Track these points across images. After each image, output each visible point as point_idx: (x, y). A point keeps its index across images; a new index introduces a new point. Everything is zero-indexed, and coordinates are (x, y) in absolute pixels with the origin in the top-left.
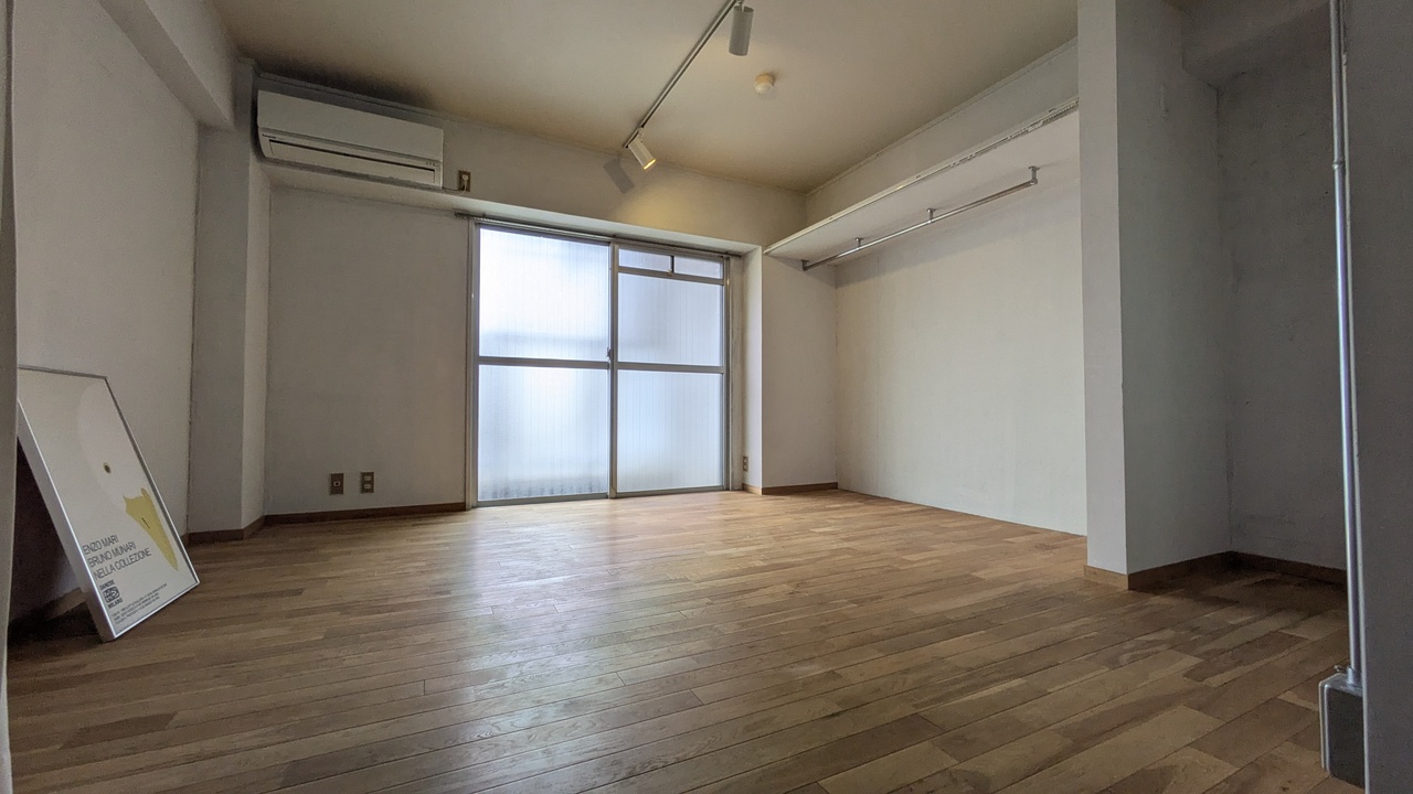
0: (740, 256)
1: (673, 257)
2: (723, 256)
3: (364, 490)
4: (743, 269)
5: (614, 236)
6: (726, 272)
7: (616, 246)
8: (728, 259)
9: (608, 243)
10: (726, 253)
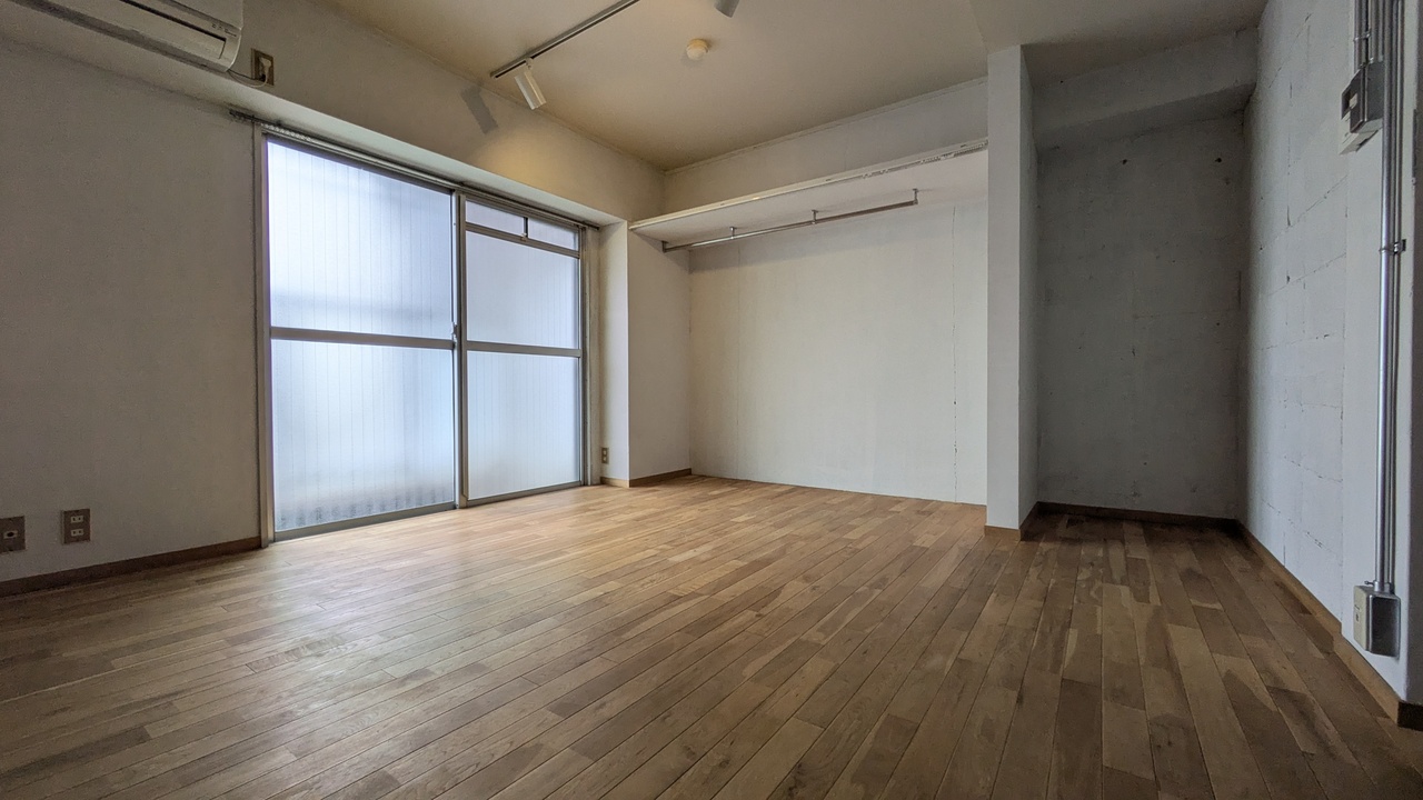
0: (598, 228)
1: (526, 219)
2: (580, 226)
3: (69, 540)
4: (601, 243)
5: (461, 183)
6: (582, 243)
7: (463, 197)
8: (584, 229)
10: (583, 223)
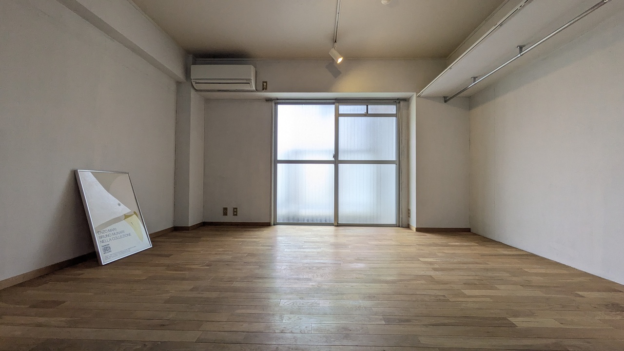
0: (405, 100)
1: (367, 106)
2: (396, 101)
3: (234, 215)
4: (408, 107)
5: (336, 99)
6: (398, 110)
7: (337, 104)
8: (399, 102)
9: (333, 103)
10: (398, 99)
